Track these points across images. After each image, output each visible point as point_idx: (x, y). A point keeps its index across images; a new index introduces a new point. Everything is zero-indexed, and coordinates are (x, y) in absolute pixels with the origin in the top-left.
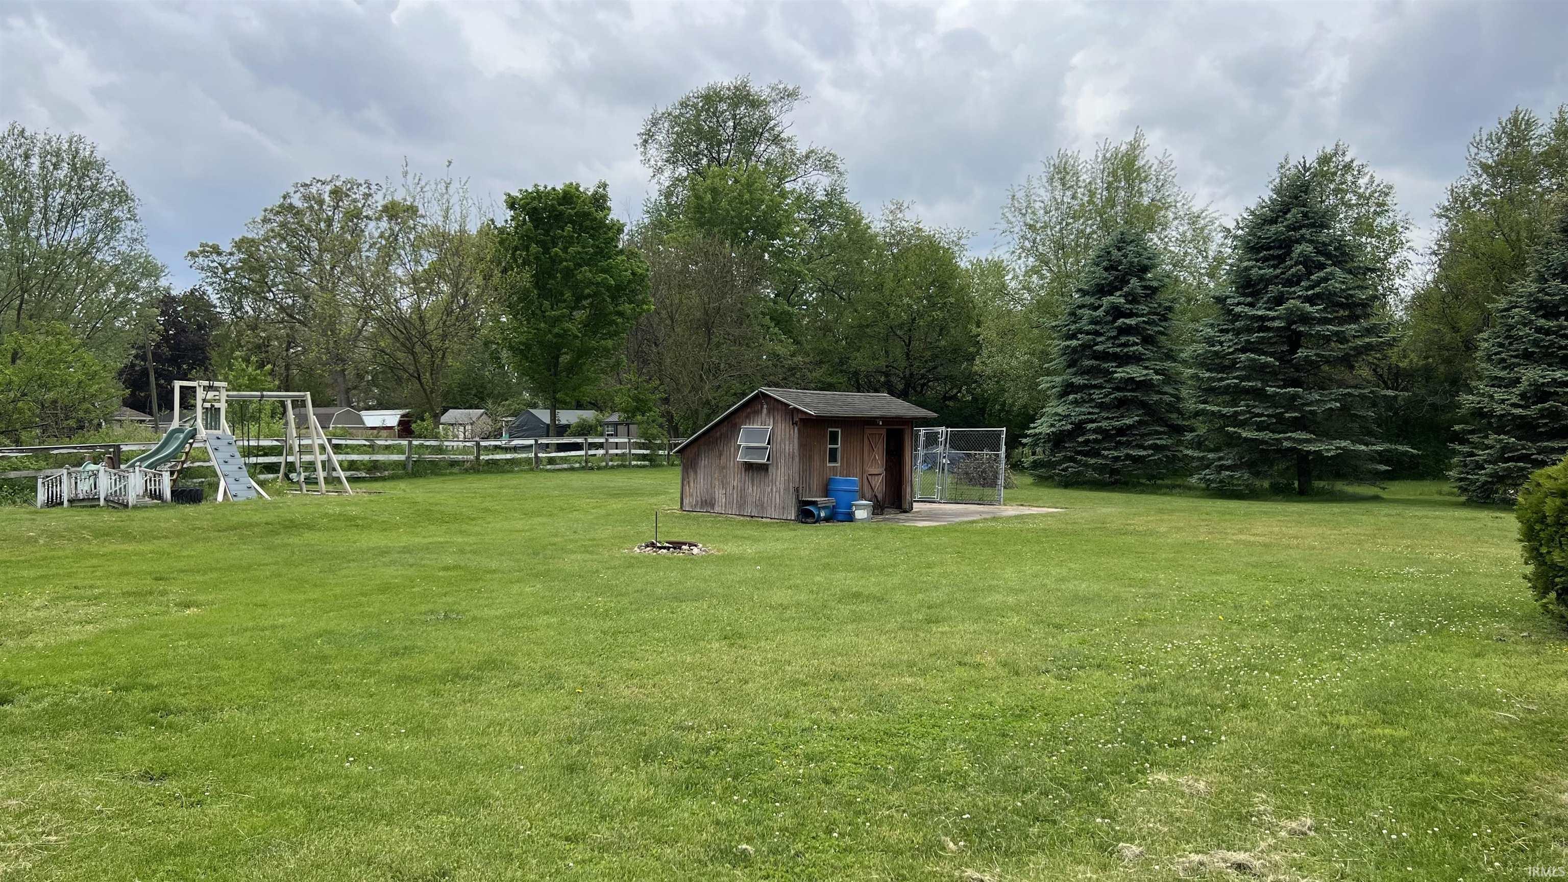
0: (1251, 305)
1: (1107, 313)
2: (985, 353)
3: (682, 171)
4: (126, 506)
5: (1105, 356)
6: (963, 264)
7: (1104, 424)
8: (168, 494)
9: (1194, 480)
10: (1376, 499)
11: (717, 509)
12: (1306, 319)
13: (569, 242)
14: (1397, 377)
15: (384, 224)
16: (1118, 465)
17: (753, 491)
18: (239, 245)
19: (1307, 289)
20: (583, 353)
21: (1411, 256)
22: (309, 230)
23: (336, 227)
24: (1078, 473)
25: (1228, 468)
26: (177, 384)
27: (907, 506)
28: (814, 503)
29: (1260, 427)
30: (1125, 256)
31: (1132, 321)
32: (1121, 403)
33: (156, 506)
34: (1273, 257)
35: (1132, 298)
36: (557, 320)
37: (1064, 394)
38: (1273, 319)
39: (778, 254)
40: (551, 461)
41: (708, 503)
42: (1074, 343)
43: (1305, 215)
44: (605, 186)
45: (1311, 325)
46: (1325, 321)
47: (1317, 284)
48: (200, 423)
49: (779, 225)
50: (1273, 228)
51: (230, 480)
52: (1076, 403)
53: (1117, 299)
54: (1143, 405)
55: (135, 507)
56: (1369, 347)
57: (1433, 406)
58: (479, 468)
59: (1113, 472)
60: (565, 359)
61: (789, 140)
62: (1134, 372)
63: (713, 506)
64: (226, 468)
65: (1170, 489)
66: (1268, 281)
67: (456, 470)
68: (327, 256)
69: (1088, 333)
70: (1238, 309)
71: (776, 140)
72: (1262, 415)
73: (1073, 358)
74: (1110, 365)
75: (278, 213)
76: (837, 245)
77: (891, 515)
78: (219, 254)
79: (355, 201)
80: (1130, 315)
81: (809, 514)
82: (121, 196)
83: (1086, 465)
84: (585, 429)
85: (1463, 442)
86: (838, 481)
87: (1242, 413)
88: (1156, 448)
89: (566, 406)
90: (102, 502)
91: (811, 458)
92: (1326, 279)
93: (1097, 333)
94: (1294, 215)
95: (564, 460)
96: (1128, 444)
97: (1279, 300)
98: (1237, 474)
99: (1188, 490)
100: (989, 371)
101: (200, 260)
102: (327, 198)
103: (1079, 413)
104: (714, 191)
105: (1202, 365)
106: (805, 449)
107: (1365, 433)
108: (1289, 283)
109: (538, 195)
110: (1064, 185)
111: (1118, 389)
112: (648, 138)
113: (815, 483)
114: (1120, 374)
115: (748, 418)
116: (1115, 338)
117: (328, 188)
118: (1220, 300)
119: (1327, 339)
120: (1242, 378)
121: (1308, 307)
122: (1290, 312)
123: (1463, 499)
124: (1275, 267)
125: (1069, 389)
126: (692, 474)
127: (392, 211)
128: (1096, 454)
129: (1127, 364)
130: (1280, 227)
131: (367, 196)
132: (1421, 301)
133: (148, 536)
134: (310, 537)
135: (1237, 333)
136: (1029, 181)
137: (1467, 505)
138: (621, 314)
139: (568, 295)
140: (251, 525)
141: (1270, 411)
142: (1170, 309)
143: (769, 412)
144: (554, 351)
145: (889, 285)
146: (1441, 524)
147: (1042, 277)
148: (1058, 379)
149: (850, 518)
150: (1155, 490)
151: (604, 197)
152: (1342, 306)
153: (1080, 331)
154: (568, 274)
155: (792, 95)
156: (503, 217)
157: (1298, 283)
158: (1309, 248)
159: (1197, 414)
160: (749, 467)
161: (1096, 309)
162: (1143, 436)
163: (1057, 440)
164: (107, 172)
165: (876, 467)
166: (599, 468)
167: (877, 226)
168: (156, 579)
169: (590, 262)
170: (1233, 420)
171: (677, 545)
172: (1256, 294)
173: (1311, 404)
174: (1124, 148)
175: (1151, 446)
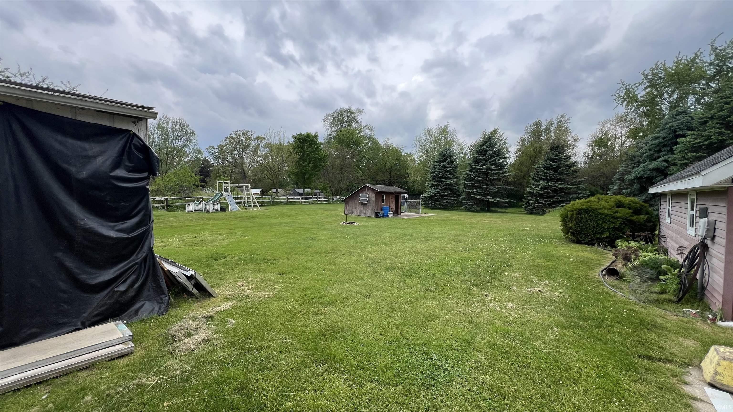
0: (477, 166)
1: (442, 167)
2: (410, 176)
3: (333, 129)
4: (210, 212)
5: (442, 178)
6: (403, 154)
7: (441, 194)
8: (219, 209)
9: (463, 208)
10: (505, 212)
11: (354, 214)
13: (308, 147)
14: (508, 183)
15: (256, 142)
16: (445, 204)
17: (363, 210)
18: (219, 146)
19: (491, 162)
20: (311, 175)
21: (511, 154)
22: (237, 143)
23: (244, 142)
24: (435, 206)
25: (471, 205)
26: (218, 182)
27: (399, 214)
28: (379, 213)
29: (479, 195)
30: (447, 153)
32: (445, 189)
33: (217, 212)
34: (482, 154)
35: (448, 163)
36: (304, 167)
37: (431, 187)
38: (483, 169)
39: (359, 151)
40: (304, 202)
41: (352, 213)
42: (435, 174)
43: (490, 144)
44: (317, 133)
45: (492, 171)
46: (494, 170)
47: (493, 161)
48: (224, 191)
49: (359, 143)
50: (483, 147)
51: (232, 206)
52: (434, 189)
53: (445, 163)
54: (450, 189)
55: (212, 212)
56: (505, 176)
57: (516, 190)
58: (288, 203)
59: (443, 206)
60: (306, 177)
61: (360, 122)
62: (449, 181)
64: (231, 203)
65: (457, 210)
66: (481, 160)
67: (282, 204)
68: (241, 150)
69: (438, 172)
70: (474, 167)
71: (357, 122)
72: (480, 192)
73: (434, 178)
74: (443, 180)
75: (229, 138)
76: (373, 149)
77: (396, 216)
78: (214, 149)
79: (248, 136)
80: (448, 168)
81: (378, 215)
82: (193, 134)
83: (437, 204)
84: (308, 194)
85: (526, 199)
86: (385, 208)
87: (475, 192)
88: (454, 200)
89: (307, 188)
90: (203, 211)
91: (378, 202)
92: (495, 160)
93: (440, 172)
94: (488, 144)
95: (308, 202)
96: (447, 199)
97: (484, 165)
98: (473, 206)
99: (461, 210)
100: (411, 181)
101: (209, 150)
102: (241, 135)
103: (435, 191)
104: (343, 135)
105: (465, 180)
106: (377, 199)
107: (503, 196)
108: (486, 160)
109: (301, 135)
110: (429, 135)
111: (445, 186)
112: (325, 121)
113: (379, 208)
114: (446, 182)
115: (362, 192)
116: (444, 173)
117: (242, 132)
118: (470, 165)
119: (495, 174)
120: (475, 183)
121: (491, 166)
122: (487, 168)
123: (526, 212)
124: (483, 157)
125: (433, 185)
126: (347, 205)
127: (258, 138)
128: (439, 201)
129: (447, 179)
130: (484, 147)
131: (251, 135)
132: (513, 165)
133: (219, 219)
134: (258, 220)
135: (474, 172)
136: (420, 134)
137: (527, 213)
138: (321, 165)
139: (307, 160)
140: (243, 217)
141: (482, 191)
142: (457, 166)
143: (368, 190)
144: (304, 174)
145: (386, 159)
146: (525, 218)
147: (423, 158)
148: (430, 183)
149: (388, 216)
150: (453, 210)
151: (317, 136)
152: (498, 166)
153: (436, 171)
154: (308, 155)
155: (362, 111)
156: (292, 140)
157: (488, 161)
158: (491, 152)
159: (464, 192)
160: (362, 204)
161: (439, 166)
162: (450, 197)
163: (430, 198)
164: (189, 127)
165: (393, 204)
166: (316, 204)
167: (382, 145)
168: (231, 230)
169: (314, 152)
170: (473, 193)
171: (351, 223)
172: (478, 163)
173: (491, 190)
174: (443, 127)
175: (452, 200)
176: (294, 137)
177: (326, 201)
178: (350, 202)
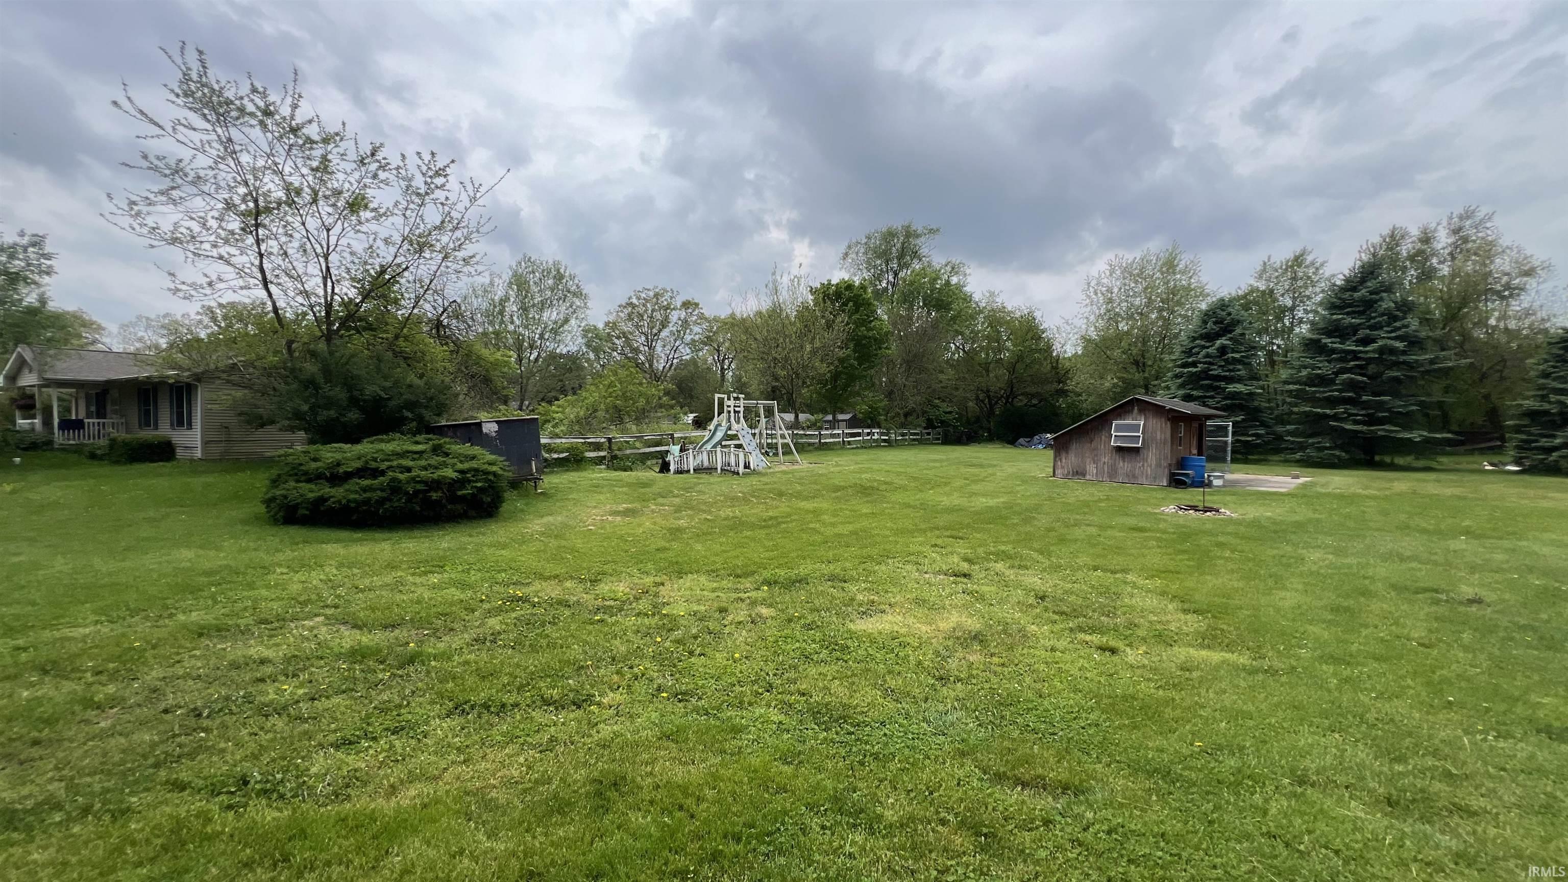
0: (1342, 343)
1: (1217, 350)
3: (865, 275)
4: (738, 474)
5: (1218, 378)
11: (1088, 477)
12: (1392, 351)
17: (1124, 466)
19: (1390, 332)
22: (642, 316)
23: (656, 314)
26: (717, 396)
28: (1180, 474)
29: (1356, 422)
30: (1229, 315)
31: (1237, 356)
34: (1357, 312)
35: (1233, 340)
38: (1365, 352)
40: (849, 443)
41: (1080, 473)
42: (1194, 370)
43: (1381, 284)
45: (1397, 356)
46: (1405, 353)
47: (1399, 328)
48: (732, 420)
50: (1355, 293)
51: (754, 456)
53: (1222, 341)
54: (1245, 408)
58: (820, 447)
62: (1240, 388)
63: (1084, 475)
64: (750, 448)
66: (1355, 327)
69: (1205, 363)
70: (1331, 346)
72: (1357, 415)
73: (1190, 379)
74: (1223, 384)
80: (1234, 352)
81: (1179, 482)
86: (1194, 460)
87: (1342, 413)
88: (1256, 436)
92: (1407, 326)
93: (1211, 364)
94: (1371, 283)
95: (854, 442)
97: (1368, 340)
105: (1297, 383)
106: (1176, 434)
108: (1375, 328)
109: (830, 285)
111: (1226, 398)
113: (1174, 462)
114: (1229, 389)
115: (1121, 416)
116: (1224, 366)
120: (1340, 391)
121: (1393, 344)
122: (1380, 347)
124: (1360, 318)
126: (1064, 454)
127: (686, 305)
129: (1234, 383)
130: (1361, 292)
135: (1332, 362)
141: (1363, 412)
143: (1142, 411)
144: (836, 378)
152: (1414, 343)
153: (1198, 362)
157: (1383, 329)
158: (1388, 306)
161: (1208, 348)
162: (1246, 428)
165: (1195, 449)
170: (1335, 417)
172: (1346, 336)
173: (1396, 407)
175: (1253, 435)
176: (813, 291)
177: (885, 441)
178: (1074, 446)
